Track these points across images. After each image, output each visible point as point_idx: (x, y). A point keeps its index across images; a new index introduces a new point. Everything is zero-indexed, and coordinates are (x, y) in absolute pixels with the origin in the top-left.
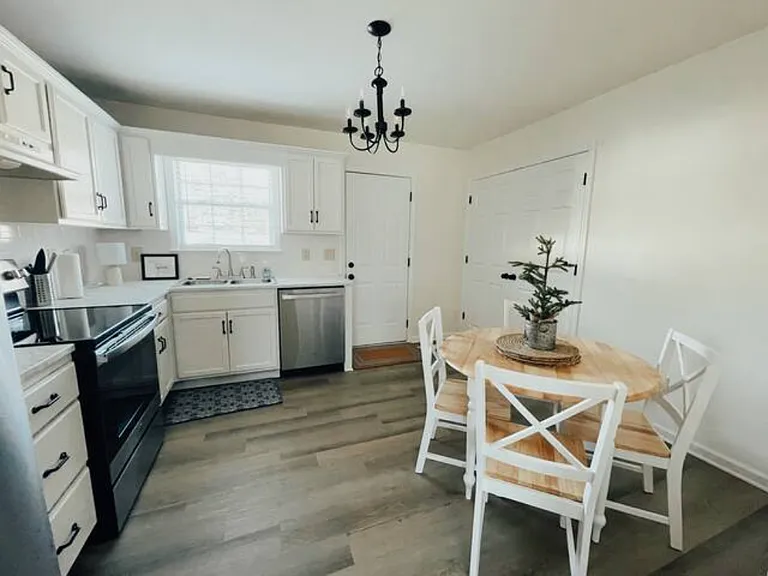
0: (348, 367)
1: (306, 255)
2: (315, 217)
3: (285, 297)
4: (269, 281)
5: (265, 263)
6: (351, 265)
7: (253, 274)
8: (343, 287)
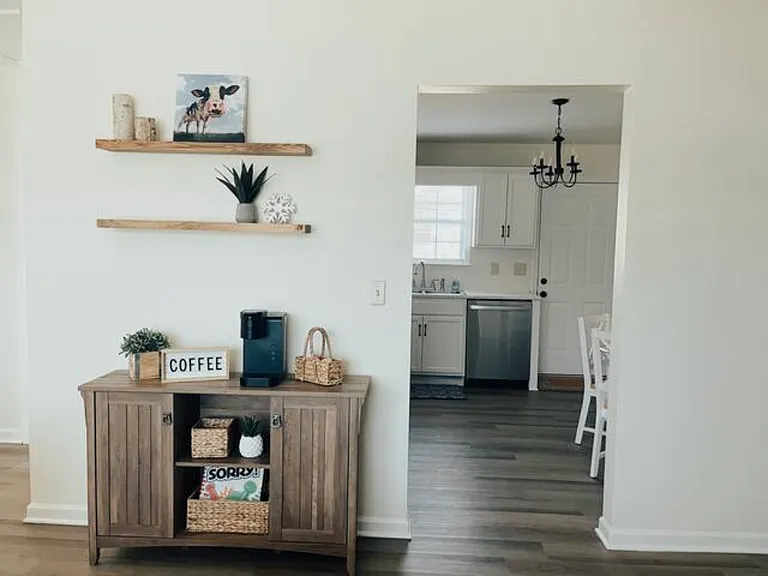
0: (533, 386)
1: (495, 269)
2: (506, 232)
3: (473, 307)
4: (458, 293)
5: (456, 276)
6: (544, 281)
7: (443, 286)
8: (530, 301)
